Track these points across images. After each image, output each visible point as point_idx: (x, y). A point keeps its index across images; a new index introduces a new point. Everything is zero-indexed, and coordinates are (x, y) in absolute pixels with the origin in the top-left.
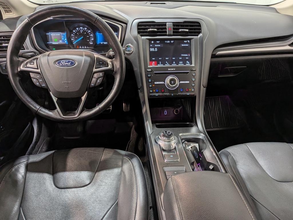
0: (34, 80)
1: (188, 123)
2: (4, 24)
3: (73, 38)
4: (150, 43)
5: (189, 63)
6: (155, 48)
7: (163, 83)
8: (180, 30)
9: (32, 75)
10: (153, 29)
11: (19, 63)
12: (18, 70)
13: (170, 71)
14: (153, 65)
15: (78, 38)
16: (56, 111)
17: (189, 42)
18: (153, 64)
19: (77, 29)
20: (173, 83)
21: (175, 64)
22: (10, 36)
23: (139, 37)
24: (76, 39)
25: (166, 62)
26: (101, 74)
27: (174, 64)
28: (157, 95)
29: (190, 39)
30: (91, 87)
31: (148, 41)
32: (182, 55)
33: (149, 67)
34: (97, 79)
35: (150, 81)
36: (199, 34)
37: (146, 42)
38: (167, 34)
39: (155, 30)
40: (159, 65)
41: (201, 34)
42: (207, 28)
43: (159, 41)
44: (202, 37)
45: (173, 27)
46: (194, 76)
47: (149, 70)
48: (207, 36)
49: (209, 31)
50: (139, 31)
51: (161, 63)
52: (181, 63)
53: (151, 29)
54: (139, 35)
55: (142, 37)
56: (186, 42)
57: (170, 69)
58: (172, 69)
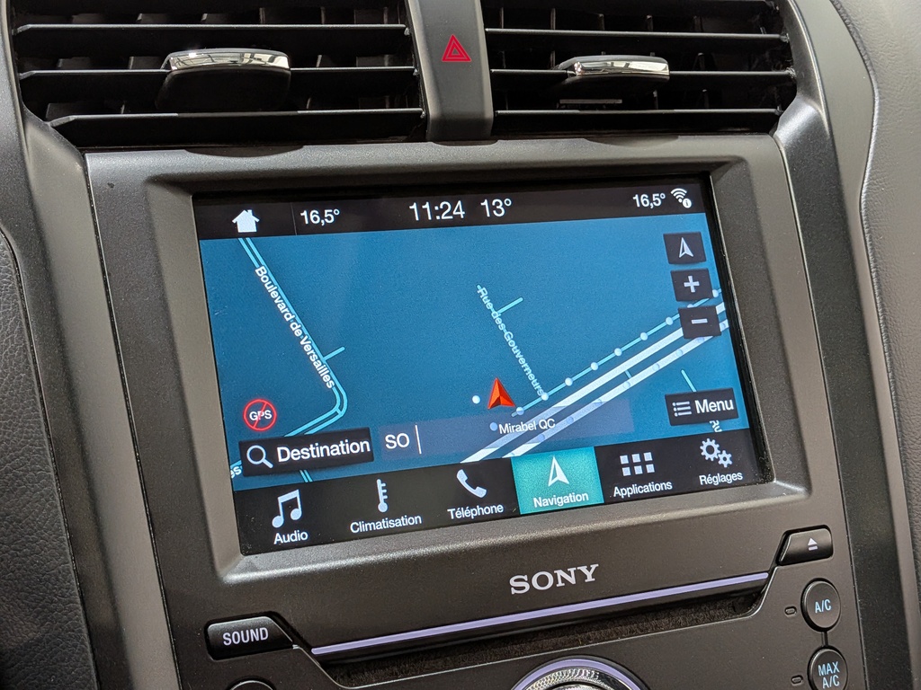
4: (214, 241)
8: (580, 65)
10: (225, 57)
13: (533, 600)
17: (687, 203)
23: (41, 155)
29: (699, 176)
31: (183, 206)
33: (234, 577)
36: (777, 114)
37: (151, 226)
38: (421, 113)
39: (263, 58)
40: (363, 527)
41: (809, 100)
42: (855, 42)
43: (326, 211)
44: (829, 137)
45: (486, 32)
46: (825, 630)
47: (244, 629)
48: (875, 124)
49: (874, 70)
50: (35, 72)
51: (386, 497)
52: (643, 463)
53: (210, 56)
54: (44, 129)
55: (86, 154)
56: (658, 199)
57: (530, 582)
58: (555, 576)
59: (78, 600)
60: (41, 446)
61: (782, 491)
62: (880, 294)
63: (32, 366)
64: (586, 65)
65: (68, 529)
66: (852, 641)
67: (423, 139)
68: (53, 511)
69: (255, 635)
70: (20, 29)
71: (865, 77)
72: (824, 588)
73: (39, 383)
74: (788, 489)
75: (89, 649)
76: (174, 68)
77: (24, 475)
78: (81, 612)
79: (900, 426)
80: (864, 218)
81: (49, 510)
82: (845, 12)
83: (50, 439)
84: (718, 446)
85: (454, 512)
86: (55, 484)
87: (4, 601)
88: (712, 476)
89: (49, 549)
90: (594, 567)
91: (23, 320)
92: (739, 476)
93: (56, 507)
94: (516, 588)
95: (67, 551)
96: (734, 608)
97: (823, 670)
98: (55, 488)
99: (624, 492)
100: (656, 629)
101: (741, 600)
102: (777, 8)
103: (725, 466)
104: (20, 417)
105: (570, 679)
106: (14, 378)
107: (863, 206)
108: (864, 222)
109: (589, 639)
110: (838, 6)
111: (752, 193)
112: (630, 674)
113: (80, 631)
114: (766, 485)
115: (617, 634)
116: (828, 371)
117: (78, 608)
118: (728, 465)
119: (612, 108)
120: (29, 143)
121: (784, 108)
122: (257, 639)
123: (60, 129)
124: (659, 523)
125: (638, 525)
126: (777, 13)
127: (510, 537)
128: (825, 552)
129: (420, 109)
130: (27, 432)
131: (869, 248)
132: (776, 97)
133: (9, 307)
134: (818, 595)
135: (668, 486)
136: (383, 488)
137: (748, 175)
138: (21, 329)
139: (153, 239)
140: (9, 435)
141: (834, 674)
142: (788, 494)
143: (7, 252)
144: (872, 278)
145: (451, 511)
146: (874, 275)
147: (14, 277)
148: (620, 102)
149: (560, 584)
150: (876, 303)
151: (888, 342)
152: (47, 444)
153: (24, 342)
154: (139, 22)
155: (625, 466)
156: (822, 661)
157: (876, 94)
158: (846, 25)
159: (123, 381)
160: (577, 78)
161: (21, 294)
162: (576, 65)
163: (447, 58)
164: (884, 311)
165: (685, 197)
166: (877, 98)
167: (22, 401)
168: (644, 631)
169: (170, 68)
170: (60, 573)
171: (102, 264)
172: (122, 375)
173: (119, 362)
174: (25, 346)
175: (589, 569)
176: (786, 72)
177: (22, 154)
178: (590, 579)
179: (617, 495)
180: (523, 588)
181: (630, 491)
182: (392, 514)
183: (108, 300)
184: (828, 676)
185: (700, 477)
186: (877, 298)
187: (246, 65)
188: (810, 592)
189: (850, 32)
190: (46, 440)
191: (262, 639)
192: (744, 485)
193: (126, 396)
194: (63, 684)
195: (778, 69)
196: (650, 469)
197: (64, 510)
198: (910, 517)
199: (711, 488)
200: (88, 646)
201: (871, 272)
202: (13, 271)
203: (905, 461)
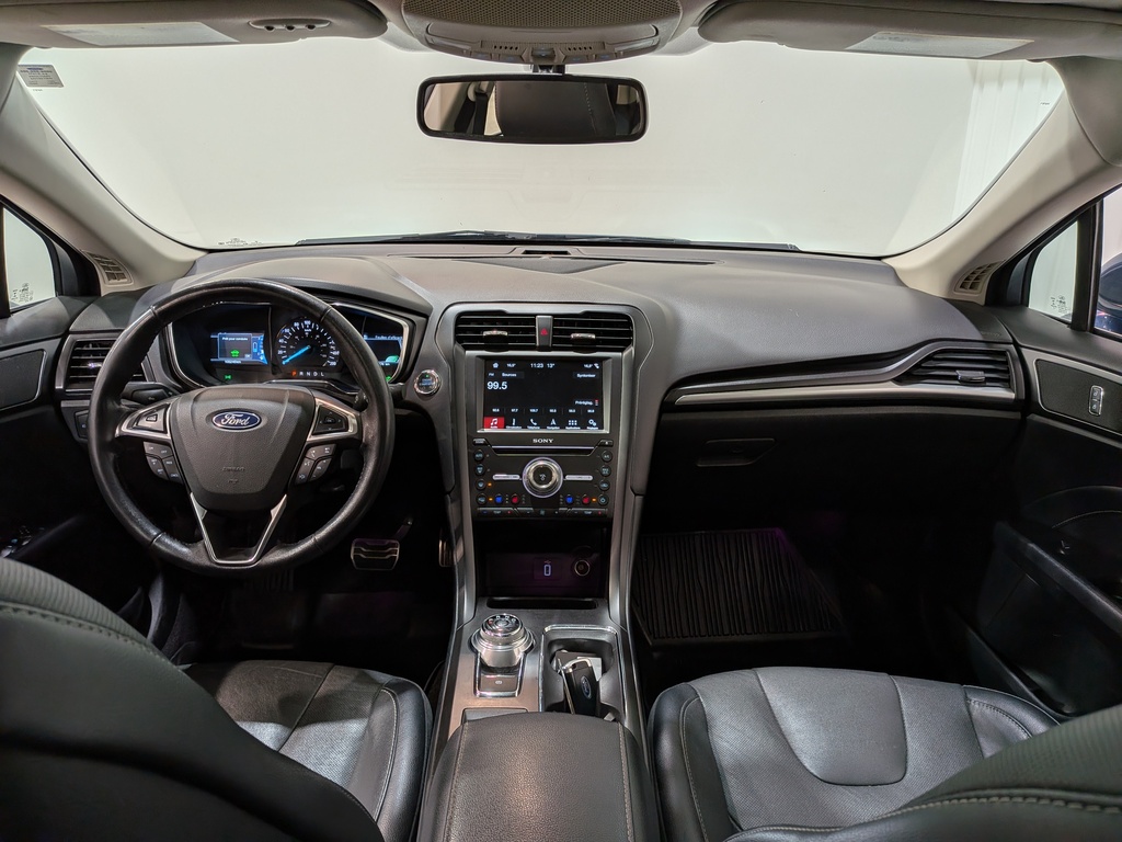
0: (153, 462)
1: (586, 600)
2: (100, 311)
3: (283, 349)
4: (489, 368)
5: (594, 424)
6: (500, 380)
7: (518, 477)
8: (576, 335)
9: (148, 447)
11: (120, 417)
12: (114, 432)
14: (493, 429)
15: (297, 350)
16: (200, 545)
17: (598, 367)
18: (493, 426)
19: (296, 324)
20: (543, 479)
21: (556, 425)
22: (110, 344)
23: (457, 350)
24: (290, 352)
25: (532, 420)
26: (327, 450)
27: (553, 426)
28: (497, 510)
29: (600, 360)
30: (298, 482)
31: (483, 361)
32: (577, 402)
33: (480, 432)
34: (316, 462)
35: (480, 470)
36: (625, 348)
43: (512, 364)
45: (552, 328)
47: (480, 441)
51: (515, 422)
52: (574, 422)
53: (492, 332)
56: (591, 366)
57: (537, 440)
123: (461, 345)
129: (535, 344)
145: (528, 426)
148: (585, 344)
155: (570, 422)
160: (575, 338)
163: (543, 332)
169: (485, 334)
178: (551, 442)
187: (499, 334)
191: (483, 443)
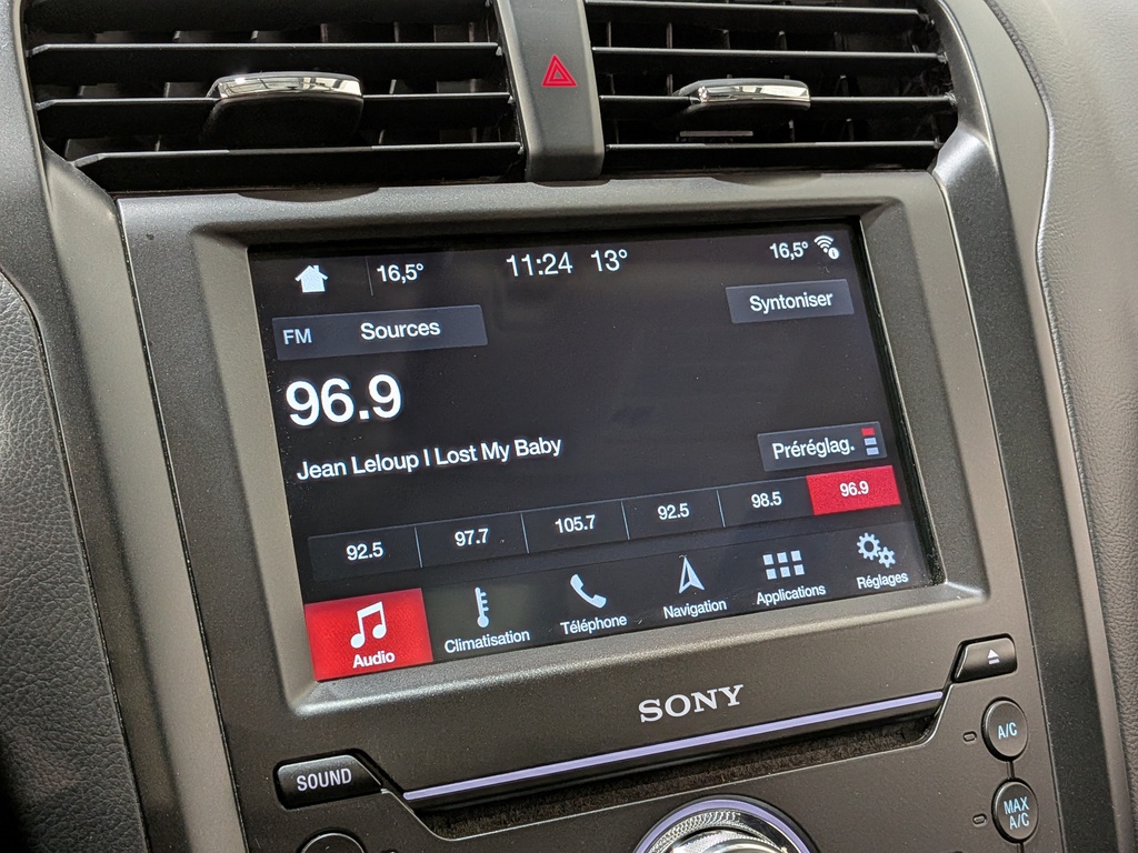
4: (276, 303)
5: (887, 557)
6: (357, 368)
8: (705, 91)
10: (283, 82)
13: (668, 729)
17: (834, 254)
18: (371, 647)
21: (709, 594)
25: (576, 583)
27: (693, 596)
29: (847, 220)
31: (236, 260)
32: (778, 449)
33: (310, 709)
36: (936, 147)
37: (198, 285)
38: (518, 148)
39: (326, 83)
40: (459, 645)
41: (974, 131)
42: (1024, 61)
43: (407, 266)
44: (998, 174)
45: (593, 52)
46: (1011, 759)
47: (323, 770)
48: (1050, 158)
49: (1047, 95)
50: (56, 101)
51: (487, 609)
52: (791, 564)
53: (262, 82)
54: (67, 170)
55: (119, 200)
56: (800, 249)
57: (662, 707)
58: (692, 700)
59: (122, 739)
60: (73, 552)
61: (954, 595)
62: (1063, 358)
63: (60, 455)
64: (711, 90)
65: (108, 653)
66: (1042, 771)
67: (522, 180)
68: (89, 631)
69: (336, 778)
70: (36, 50)
71: (1037, 102)
72: (1007, 709)
73: (68, 476)
74: (962, 592)
75: (135, 799)
76: (223, 96)
77: (53, 588)
78: (125, 754)
79: (1091, 515)
80: (1041, 269)
81: (83, 630)
82: (1011, 27)
83: (83, 544)
84: (878, 542)
85: (568, 626)
86: (90, 598)
87: (30, 743)
88: (871, 578)
89: (85, 678)
90: (738, 688)
91: (49, 401)
92: (903, 578)
93: (92, 626)
94: (647, 715)
95: (107, 679)
96: (902, 734)
97: (1010, 807)
98: (91, 603)
99: (769, 598)
100: (812, 761)
101: (911, 725)
102: (933, 22)
103: (887, 566)
104: (46, 518)
105: (712, 824)
106: (38, 470)
107: (1040, 255)
108: (1042, 274)
109: (733, 775)
110: (1003, 20)
111: (910, 241)
112: (783, 816)
113: (125, 777)
114: (936, 587)
115: (766, 768)
116: (1005, 451)
117: (120, 749)
118: (891, 564)
119: (740, 140)
120: (51, 188)
121: (944, 139)
122: (338, 782)
123: (86, 169)
124: (814, 633)
125: (789, 638)
126: (932, 29)
127: (638, 654)
128: (1008, 666)
129: (518, 143)
130: (56, 537)
131: (1048, 304)
132: (934, 127)
133: (31, 385)
134: (1002, 717)
135: (821, 590)
136: (483, 598)
137: (904, 219)
138: (46, 411)
139: (202, 301)
140: (33, 540)
141: (1021, 813)
142: (963, 597)
143: (28, 319)
144: (1053, 341)
145: (565, 624)
146: (1055, 336)
147: (37, 348)
148: (751, 134)
149: (699, 709)
150: (1059, 370)
151: (1074, 415)
152: (79, 549)
153: (51, 426)
154: (176, 41)
155: (770, 567)
156: (1008, 796)
157: (1051, 123)
158: (1013, 42)
159: (169, 473)
160: (702, 105)
161: (46, 369)
162: (700, 90)
163: (548, 82)
164: (1068, 378)
165: (831, 246)
166: (1051, 128)
167: (49, 499)
168: (798, 764)
169: (219, 96)
170: (98, 706)
171: (141, 332)
172: (168, 466)
173: (165, 450)
174: (51, 431)
175: (732, 691)
176: (945, 98)
177: (43, 200)
178: (733, 702)
179: (761, 602)
180: (655, 715)
181: (776, 597)
182: (494, 629)
183: (150, 374)
184: (1016, 815)
185: (858, 579)
186: (1060, 364)
187: (307, 91)
188: (992, 714)
189: (1018, 50)
190: (79, 545)
191: (344, 782)
192: (910, 588)
193: (173, 491)
194: (105, 842)
195: (934, 94)
196: (799, 570)
197: (102, 630)
198: (1105, 622)
199: (872, 591)
200: (135, 794)
201: (1051, 333)
202: (35, 341)
203: (1098, 556)
